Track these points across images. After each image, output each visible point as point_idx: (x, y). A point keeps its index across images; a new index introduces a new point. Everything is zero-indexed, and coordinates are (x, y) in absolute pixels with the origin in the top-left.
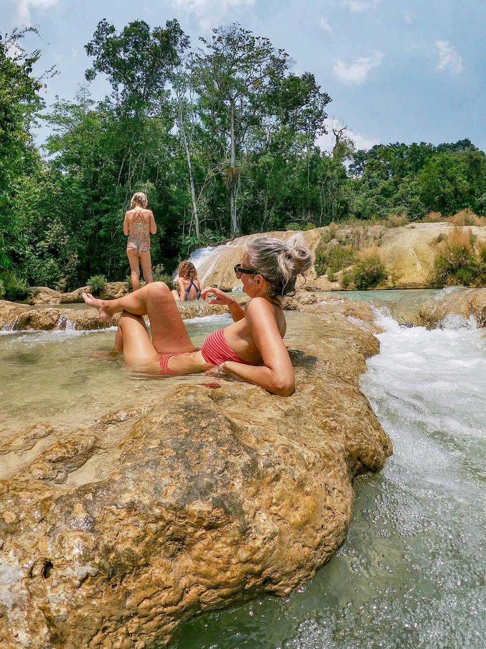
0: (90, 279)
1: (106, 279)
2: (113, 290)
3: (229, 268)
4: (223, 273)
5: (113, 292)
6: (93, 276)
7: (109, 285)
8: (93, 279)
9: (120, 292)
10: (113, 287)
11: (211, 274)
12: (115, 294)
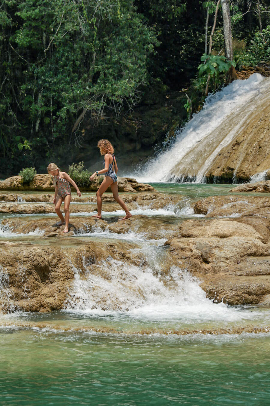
0: (22, 170)
1: (35, 171)
2: (42, 182)
3: (262, 136)
4: (250, 144)
5: (42, 183)
6: (25, 168)
7: (38, 176)
8: (25, 171)
9: (47, 183)
10: (41, 178)
11: (229, 145)
12: (43, 185)
